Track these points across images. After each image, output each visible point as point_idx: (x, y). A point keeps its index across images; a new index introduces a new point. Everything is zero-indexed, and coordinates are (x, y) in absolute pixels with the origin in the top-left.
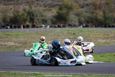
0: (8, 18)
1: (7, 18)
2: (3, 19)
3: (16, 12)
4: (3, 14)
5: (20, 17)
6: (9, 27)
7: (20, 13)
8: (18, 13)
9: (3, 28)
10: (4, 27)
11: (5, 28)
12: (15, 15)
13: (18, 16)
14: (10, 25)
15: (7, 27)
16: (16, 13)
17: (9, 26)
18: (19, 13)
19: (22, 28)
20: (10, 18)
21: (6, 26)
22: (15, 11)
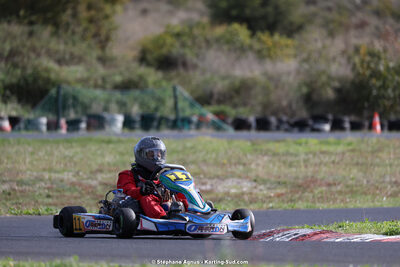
0: (329, 85)
1: (323, 85)
2: (305, 90)
3: (368, 58)
4: (306, 66)
5: (385, 79)
6: (327, 127)
7: (383, 62)
8: (376, 59)
9: (296, 129)
10: (301, 126)
11: (308, 129)
12: (359, 74)
13: (371, 76)
14: (330, 117)
15: (317, 126)
16: (362, 62)
17: (326, 120)
18: (377, 64)
19: (378, 127)
20: (337, 84)
21: (310, 122)
22: (362, 51)
